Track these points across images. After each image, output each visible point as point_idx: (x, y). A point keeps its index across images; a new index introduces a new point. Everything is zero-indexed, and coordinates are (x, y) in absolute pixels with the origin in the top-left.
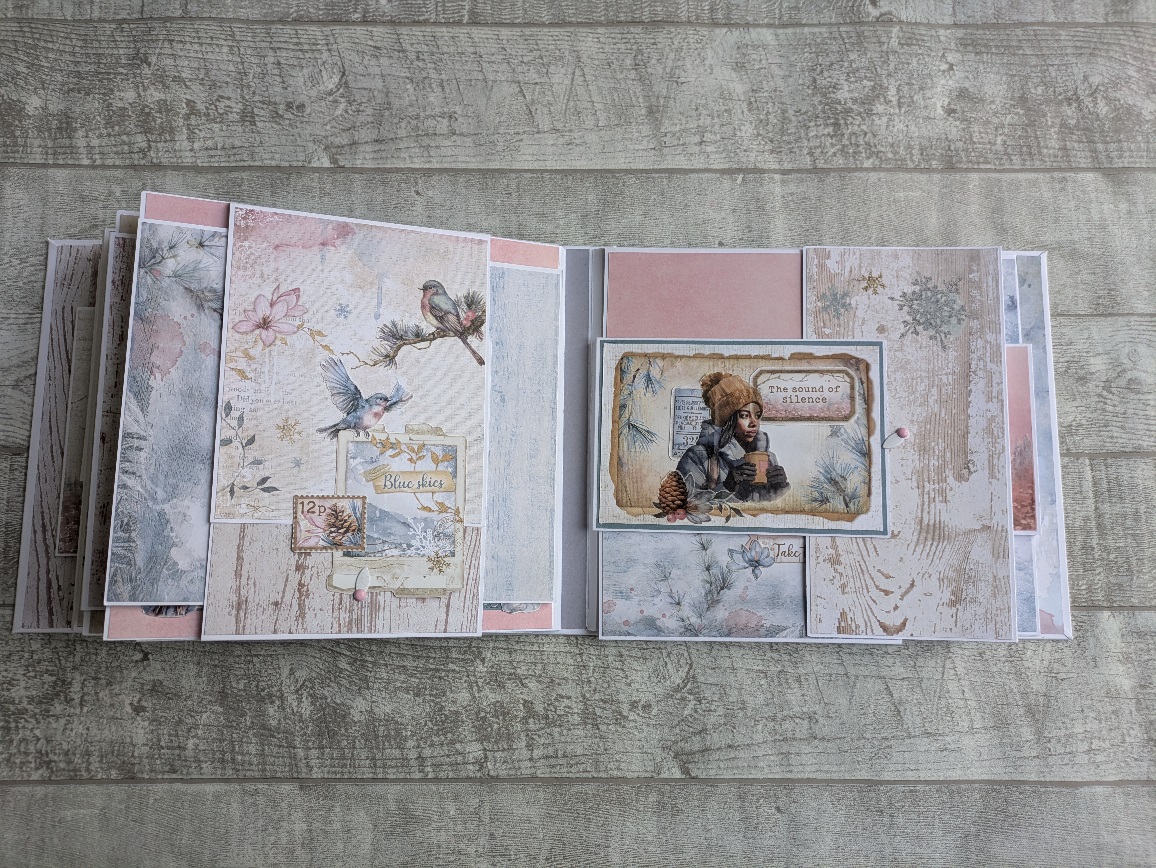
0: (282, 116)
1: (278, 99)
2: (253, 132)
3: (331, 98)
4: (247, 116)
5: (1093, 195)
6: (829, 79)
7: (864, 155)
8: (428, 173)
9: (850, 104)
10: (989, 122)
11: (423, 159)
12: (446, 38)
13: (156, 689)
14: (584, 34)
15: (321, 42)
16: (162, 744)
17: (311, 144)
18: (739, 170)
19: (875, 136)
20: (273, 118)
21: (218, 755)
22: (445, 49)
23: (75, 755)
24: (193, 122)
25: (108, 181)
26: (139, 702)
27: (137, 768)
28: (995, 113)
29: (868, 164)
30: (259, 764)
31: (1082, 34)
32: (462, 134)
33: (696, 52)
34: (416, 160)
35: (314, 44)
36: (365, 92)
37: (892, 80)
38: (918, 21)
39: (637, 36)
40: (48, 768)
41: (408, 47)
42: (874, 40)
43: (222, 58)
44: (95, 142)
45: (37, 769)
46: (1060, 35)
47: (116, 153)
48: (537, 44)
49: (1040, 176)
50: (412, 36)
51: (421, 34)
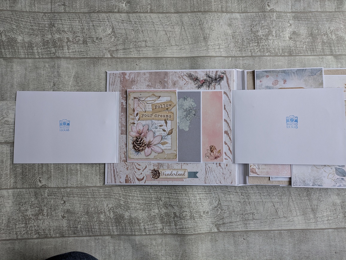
0: (95, 42)
1: (94, 36)
2: (87, 47)
3: (110, 36)
4: (84, 42)
5: (331, 63)
6: (256, 29)
7: (266, 52)
8: (139, 58)
9: (262, 37)
10: (302, 41)
11: (138, 54)
12: (143, 17)
13: (68, 211)
14: (184, 16)
15: (106, 19)
16: (71, 226)
17: (104, 50)
18: (230, 57)
19: (269, 46)
20: (92, 42)
21: (87, 229)
22: (143, 21)
23: (46, 230)
24: (69, 44)
25: (44, 63)
26: (63, 215)
27: (64, 233)
28: (303, 39)
29: (267, 54)
30: (99, 232)
31: (328, 15)
32: (149, 47)
33: (217, 21)
34: (136, 55)
35: (104, 19)
36: (120, 34)
37: (274, 29)
38: (281, 11)
39: (200, 16)
40: (38, 234)
41: (132, 20)
42: (269, 17)
43: (77, 24)
44: (40, 51)
45: (35, 235)
46: (322, 15)
47: (46, 54)
48: (170, 19)
49: (316, 57)
50: (133, 17)
51: (135, 16)
